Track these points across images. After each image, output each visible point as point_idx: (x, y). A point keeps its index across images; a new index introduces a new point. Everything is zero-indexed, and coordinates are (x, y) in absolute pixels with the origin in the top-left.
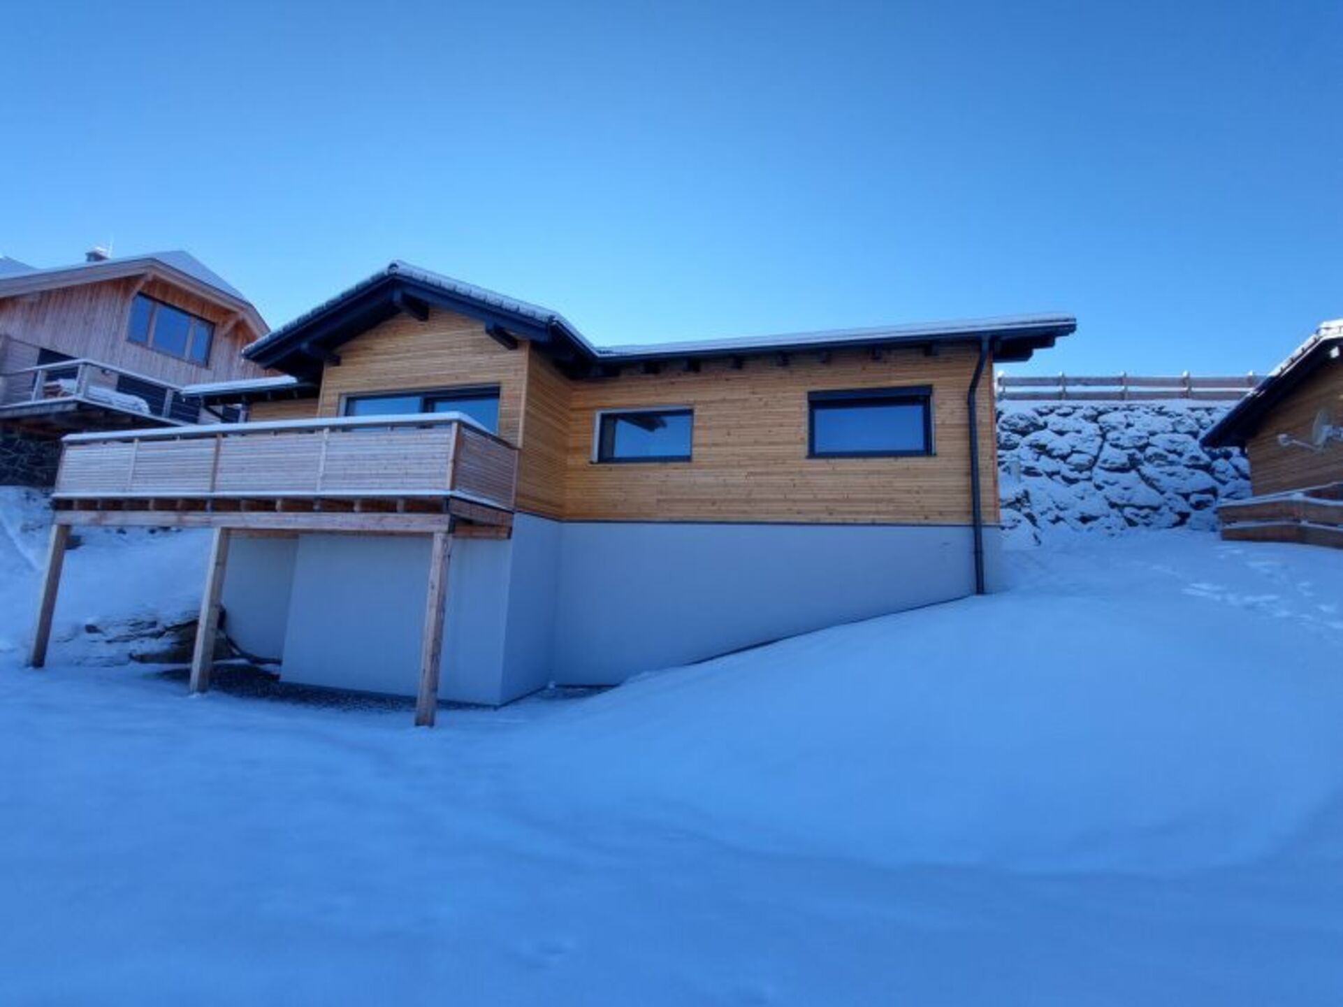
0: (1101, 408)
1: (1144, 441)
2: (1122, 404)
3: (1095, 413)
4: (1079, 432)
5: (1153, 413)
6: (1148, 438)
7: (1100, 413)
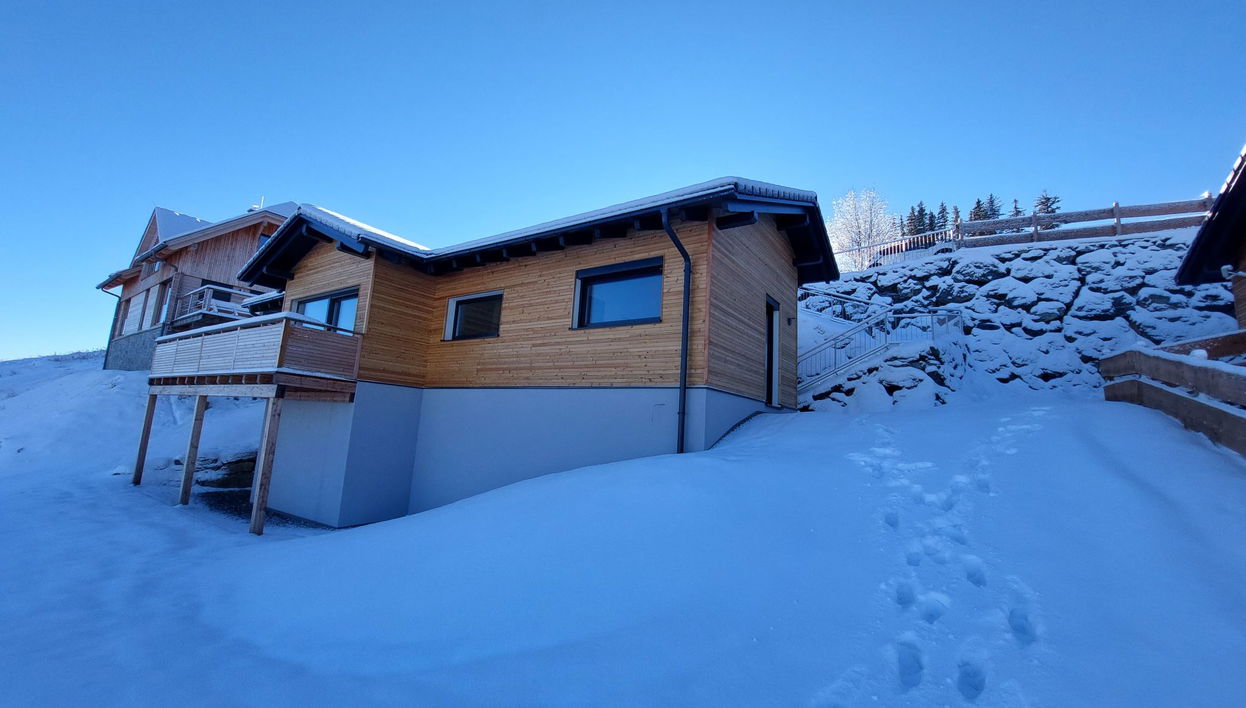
0: (1082, 247)
1: (1139, 281)
2: (1113, 239)
3: (1073, 253)
4: (1049, 277)
5: (1154, 247)
6: (1143, 277)
7: (1080, 253)
